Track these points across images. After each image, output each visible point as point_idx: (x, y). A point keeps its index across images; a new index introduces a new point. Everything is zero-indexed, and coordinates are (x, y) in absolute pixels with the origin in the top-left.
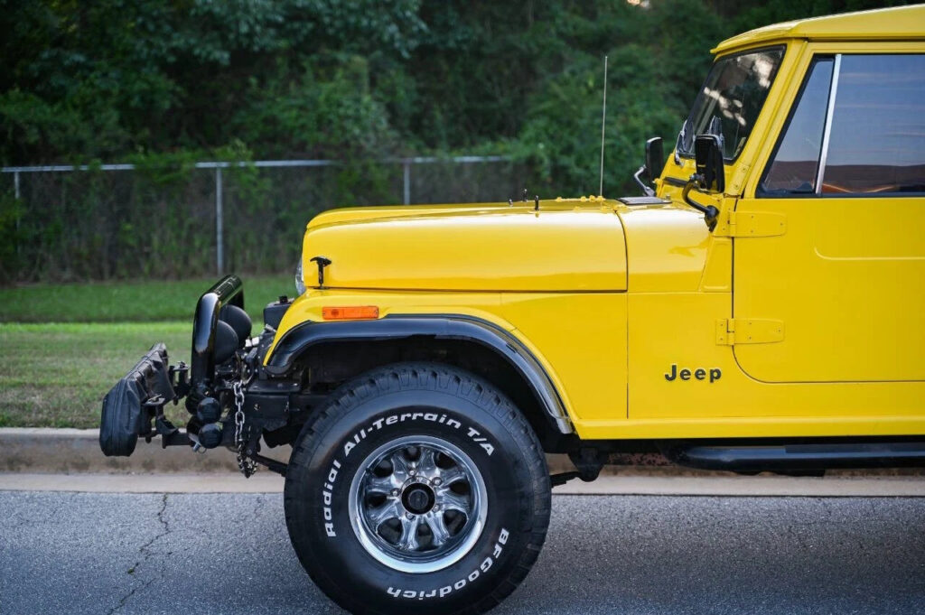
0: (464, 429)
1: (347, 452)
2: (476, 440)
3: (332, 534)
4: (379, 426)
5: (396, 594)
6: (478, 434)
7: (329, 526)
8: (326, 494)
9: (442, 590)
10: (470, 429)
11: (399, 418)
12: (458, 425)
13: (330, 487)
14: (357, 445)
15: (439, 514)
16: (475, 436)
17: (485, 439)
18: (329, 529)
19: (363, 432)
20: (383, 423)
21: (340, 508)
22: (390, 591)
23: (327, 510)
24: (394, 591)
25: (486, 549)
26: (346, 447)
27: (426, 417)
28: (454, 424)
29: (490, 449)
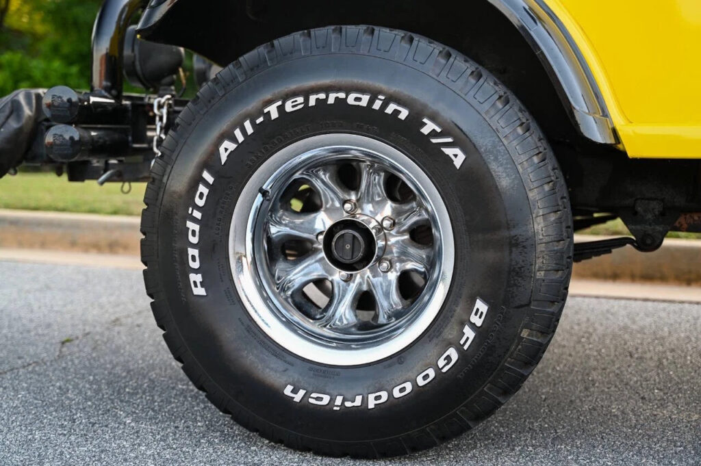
0: (415, 121)
1: (224, 157)
2: (434, 141)
3: (199, 291)
4: (274, 115)
5: (298, 398)
6: (439, 130)
7: (196, 278)
8: (191, 225)
9: (371, 397)
10: (425, 120)
11: (307, 100)
12: (404, 114)
13: (197, 215)
14: (240, 145)
15: (393, 276)
16: (433, 134)
17: (450, 140)
18: (195, 282)
19: (247, 125)
20: (281, 109)
21: (215, 248)
22: (288, 391)
23: (193, 252)
24: (295, 391)
25: (449, 333)
26: (222, 149)
27: (351, 100)
28: (397, 112)
29: (458, 157)
